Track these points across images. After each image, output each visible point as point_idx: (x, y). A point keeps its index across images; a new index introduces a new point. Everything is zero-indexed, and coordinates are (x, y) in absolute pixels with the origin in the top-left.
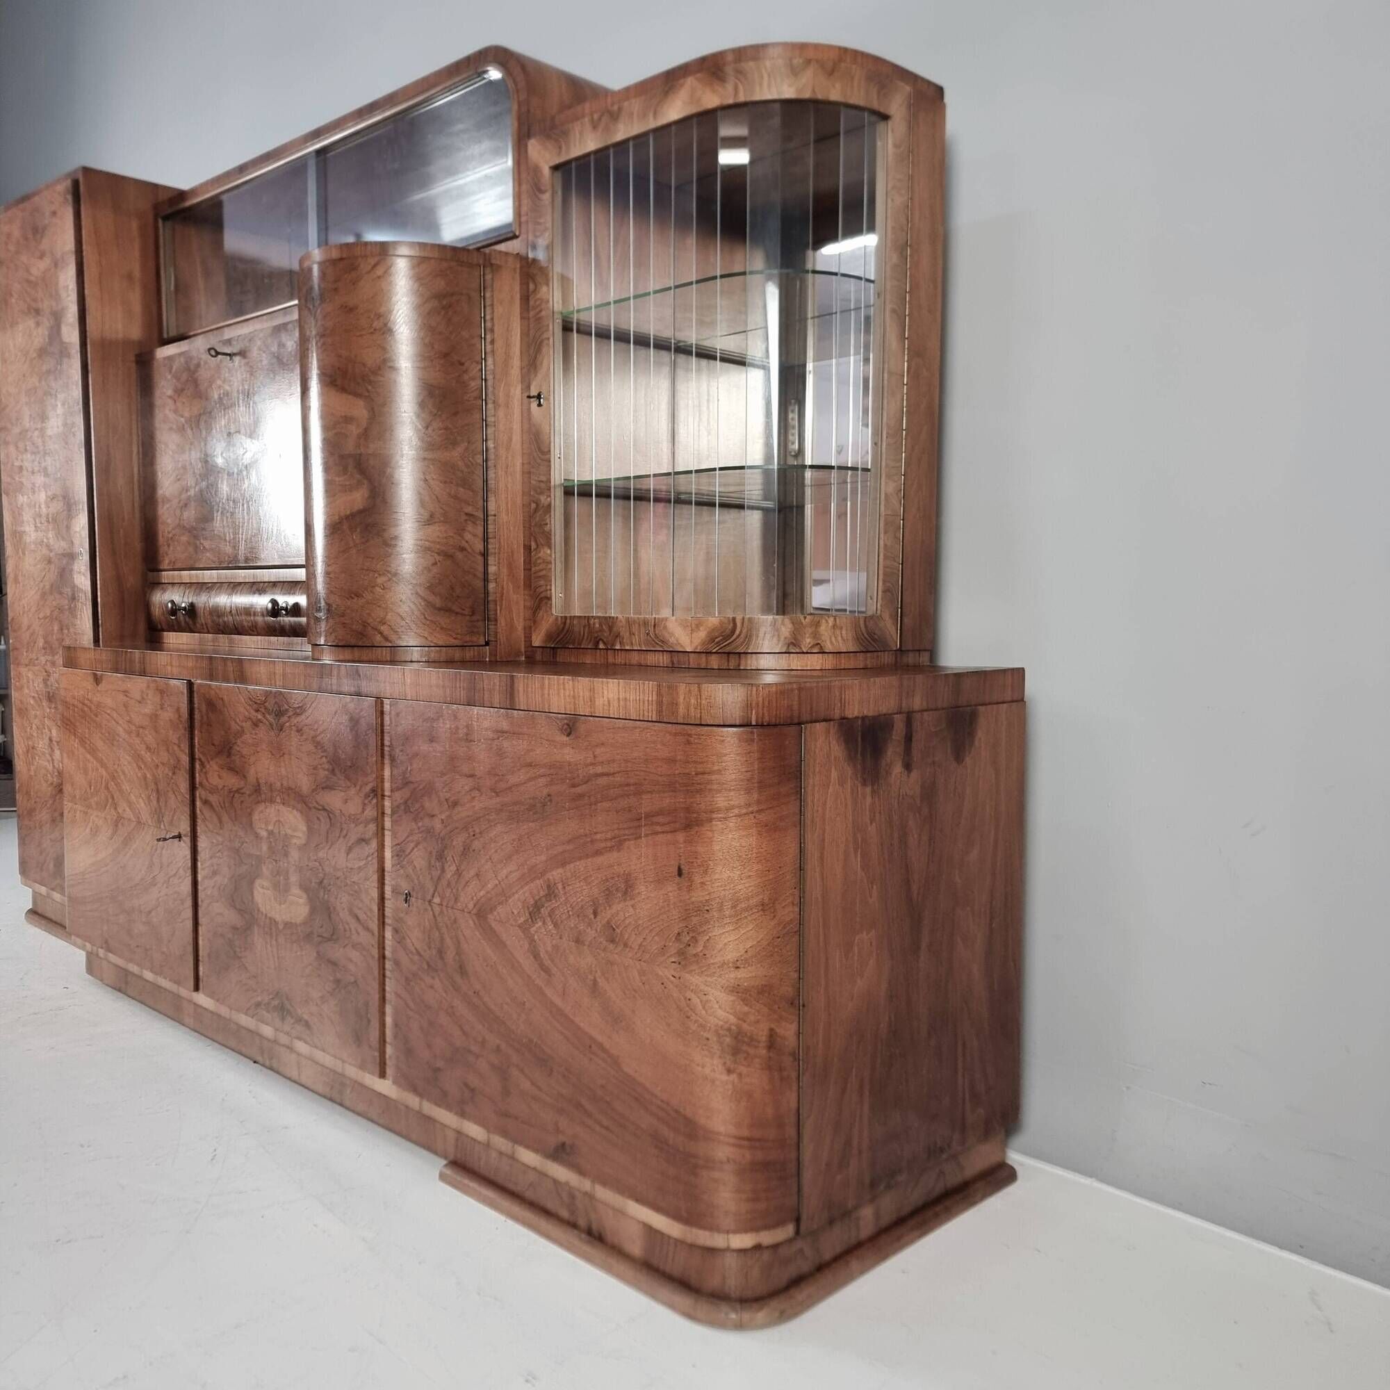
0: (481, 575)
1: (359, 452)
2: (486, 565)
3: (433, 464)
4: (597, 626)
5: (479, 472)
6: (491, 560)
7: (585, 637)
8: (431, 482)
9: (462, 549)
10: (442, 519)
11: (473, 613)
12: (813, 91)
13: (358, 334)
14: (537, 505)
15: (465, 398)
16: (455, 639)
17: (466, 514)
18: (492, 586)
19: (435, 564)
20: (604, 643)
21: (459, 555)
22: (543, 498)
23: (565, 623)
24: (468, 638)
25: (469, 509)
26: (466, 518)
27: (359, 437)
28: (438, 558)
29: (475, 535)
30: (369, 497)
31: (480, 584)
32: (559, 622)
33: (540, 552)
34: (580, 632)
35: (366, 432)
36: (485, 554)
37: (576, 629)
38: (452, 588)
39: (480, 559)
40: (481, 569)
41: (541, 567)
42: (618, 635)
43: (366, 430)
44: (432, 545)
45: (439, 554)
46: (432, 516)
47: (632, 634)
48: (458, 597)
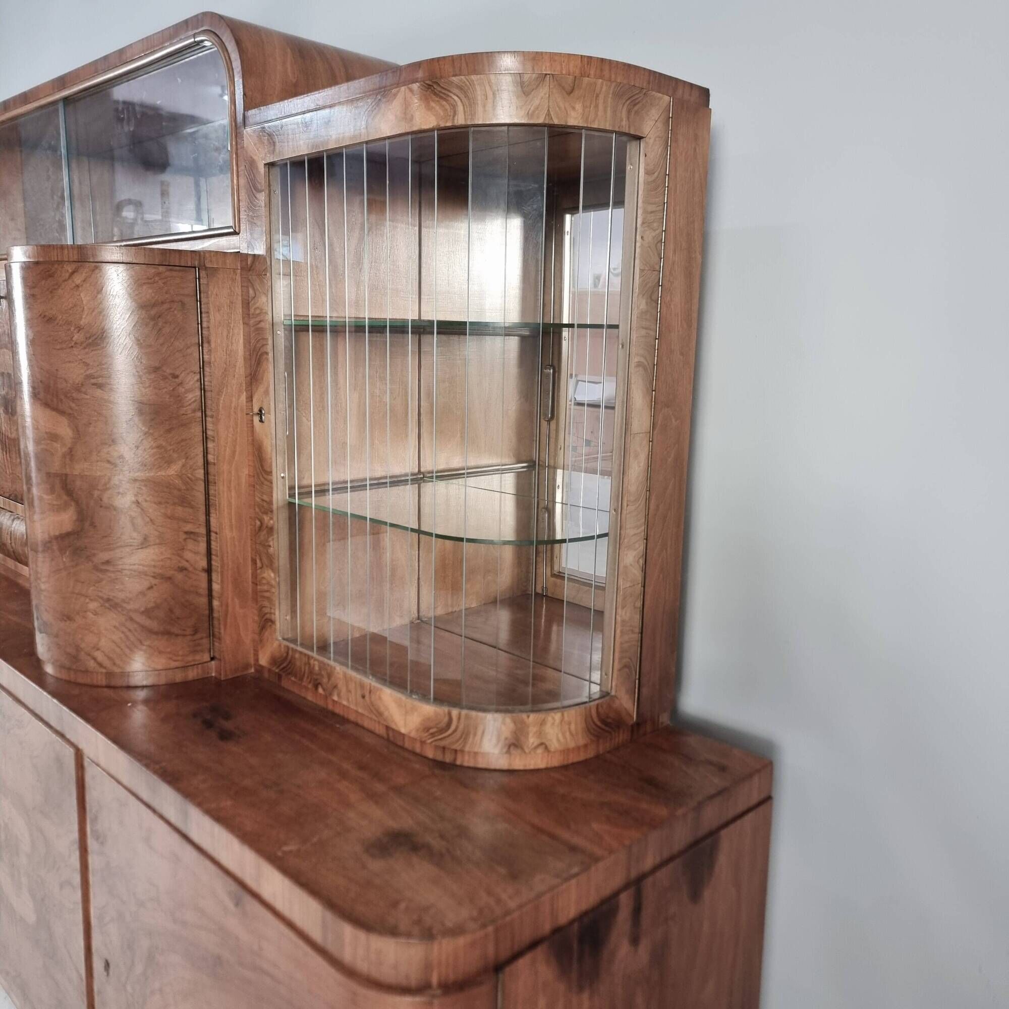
0: (205, 592)
1: (64, 472)
2: (210, 581)
3: (145, 486)
4: (317, 668)
5: (201, 486)
6: (214, 576)
7: (306, 676)
8: (145, 504)
9: (182, 569)
10: (158, 541)
11: (196, 632)
12: (548, 114)
13: (58, 347)
14: (262, 524)
15: (182, 412)
16: (175, 661)
17: (186, 533)
18: (216, 603)
19: (151, 588)
20: (324, 690)
21: (179, 576)
22: (266, 518)
23: (288, 653)
24: (190, 658)
25: (189, 527)
26: (184, 536)
27: (64, 456)
28: (154, 581)
29: (196, 553)
30: (77, 520)
31: (204, 600)
32: (283, 650)
33: (264, 573)
34: (301, 668)
35: (71, 452)
36: (209, 571)
37: (298, 663)
38: (171, 611)
39: (204, 576)
40: (204, 585)
41: (266, 588)
42: (335, 687)
43: (71, 450)
44: (146, 569)
45: (154, 577)
46: (145, 539)
47: (349, 691)
48: (178, 618)
